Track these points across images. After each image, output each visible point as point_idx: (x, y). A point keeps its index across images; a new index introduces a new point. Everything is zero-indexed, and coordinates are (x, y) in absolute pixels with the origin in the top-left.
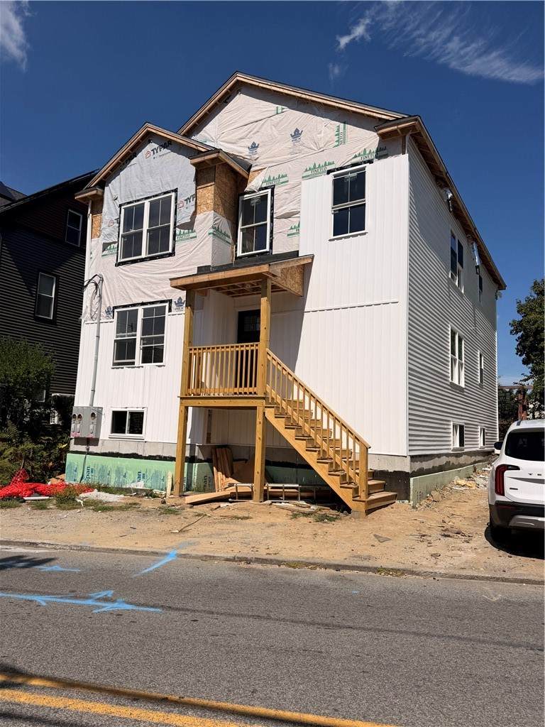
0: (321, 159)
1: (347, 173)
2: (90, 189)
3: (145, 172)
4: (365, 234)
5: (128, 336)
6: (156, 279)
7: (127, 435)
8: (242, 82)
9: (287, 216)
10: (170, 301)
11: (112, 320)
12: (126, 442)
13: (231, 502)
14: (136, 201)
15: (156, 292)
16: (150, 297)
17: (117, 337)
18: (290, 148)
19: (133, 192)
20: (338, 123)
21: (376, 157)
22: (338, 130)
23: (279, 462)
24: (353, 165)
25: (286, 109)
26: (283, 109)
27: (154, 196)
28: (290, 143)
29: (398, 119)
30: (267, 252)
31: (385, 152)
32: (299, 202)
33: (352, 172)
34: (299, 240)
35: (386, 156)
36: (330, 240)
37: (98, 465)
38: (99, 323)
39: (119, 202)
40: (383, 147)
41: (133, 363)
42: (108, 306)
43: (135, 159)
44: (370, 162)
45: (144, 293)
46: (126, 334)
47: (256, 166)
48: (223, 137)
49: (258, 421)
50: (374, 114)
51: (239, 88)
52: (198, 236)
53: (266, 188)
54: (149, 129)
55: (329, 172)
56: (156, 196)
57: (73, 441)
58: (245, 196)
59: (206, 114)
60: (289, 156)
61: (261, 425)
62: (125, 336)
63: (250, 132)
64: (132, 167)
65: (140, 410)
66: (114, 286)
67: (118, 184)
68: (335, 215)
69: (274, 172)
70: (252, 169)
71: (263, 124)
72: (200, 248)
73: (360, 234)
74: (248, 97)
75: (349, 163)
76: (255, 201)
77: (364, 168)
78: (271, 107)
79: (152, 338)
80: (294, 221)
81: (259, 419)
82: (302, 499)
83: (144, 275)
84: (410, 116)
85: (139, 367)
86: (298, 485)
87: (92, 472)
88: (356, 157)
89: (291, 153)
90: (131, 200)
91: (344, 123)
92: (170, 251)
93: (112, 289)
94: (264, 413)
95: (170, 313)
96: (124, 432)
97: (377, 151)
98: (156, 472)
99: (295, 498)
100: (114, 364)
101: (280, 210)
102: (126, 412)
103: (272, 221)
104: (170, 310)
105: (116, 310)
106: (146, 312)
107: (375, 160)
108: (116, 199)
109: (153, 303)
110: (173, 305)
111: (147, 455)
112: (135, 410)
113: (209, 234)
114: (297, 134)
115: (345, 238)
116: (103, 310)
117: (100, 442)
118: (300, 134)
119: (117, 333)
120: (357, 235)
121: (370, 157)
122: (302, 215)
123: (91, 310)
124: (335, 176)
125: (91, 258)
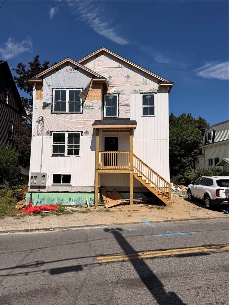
0: (138, 88)
1: (147, 95)
2: (36, 79)
3: (66, 77)
4: (154, 116)
5: (60, 144)
6: (74, 122)
7: (62, 184)
8: (105, 51)
9: (125, 106)
10: (82, 132)
11: (51, 136)
12: (62, 187)
13: (120, 206)
14: (61, 88)
15: (75, 127)
16: (72, 129)
17: (53, 144)
18: (125, 81)
19: (59, 84)
20: (144, 77)
21: (158, 92)
22: (144, 80)
23: (125, 191)
24: (149, 93)
25: (123, 66)
26: (122, 66)
27: (71, 88)
28: (125, 79)
29: (166, 82)
30: (117, 117)
31: (160, 91)
32: (130, 101)
33: (149, 95)
34: (130, 115)
35: (161, 92)
36: (142, 117)
37: (46, 197)
38: (43, 137)
39: (51, 87)
40: (160, 89)
41: (64, 155)
42: (48, 130)
43: (60, 70)
44: (156, 93)
45: (67, 127)
46: (59, 143)
47: (111, 84)
48: (96, 70)
49: (131, 178)
50: (158, 78)
51: (103, 53)
52: (94, 108)
53: (116, 94)
54: (69, 60)
55: (141, 93)
56: (72, 88)
57: (30, 187)
58: (107, 95)
59: (88, 59)
60: (125, 84)
61: (132, 179)
62: (58, 144)
63: (108, 71)
64: (59, 74)
65: (69, 174)
66: (50, 122)
67: (50, 79)
68: (143, 108)
69: (119, 89)
70: (109, 85)
71: (114, 70)
72: (95, 113)
73: (153, 116)
74: (107, 57)
75: (148, 92)
76: (111, 97)
77: (153, 95)
78: (117, 64)
79: (73, 146)
80: (128, 108)
81: (131, 177)
82: (142, 203)
83: (68, 120)
84: (170, 82)
85: (67, 157)
86: (141, 199)
87: (43, 200)
88: (150, 90)
89: (126, 83)
90: (58, 87)
91: (146, 78)
92: (81, 112)
93: (50, 123)
94: (133, 175)
95: (82, 136)
96: (61, 183)
97: (158, 90)
98: (79, 198)
99: (140, 203)
100: (53, 155)
101: (122, 103)
102: (61, 175)
103: (119, 106)
104: (82, 135)
105: (52, 133)
106: (69, 135)
107: (157, 93)
108: (50, 86)
109: (73, 131)
110: (83, 133)
111: (73, 192)
112: (65, 174)
113: (100, 108)
114: (128, 77)
115: (147, 117)
116: (45, 131)
117: (46, 187)
118: (129, 77)
119: (53, 142)
120: (151, 116)
121: (155, 92)
122: (131, 106)
123: (38, 131)
124: (143, 95)
125: (36, 108)
